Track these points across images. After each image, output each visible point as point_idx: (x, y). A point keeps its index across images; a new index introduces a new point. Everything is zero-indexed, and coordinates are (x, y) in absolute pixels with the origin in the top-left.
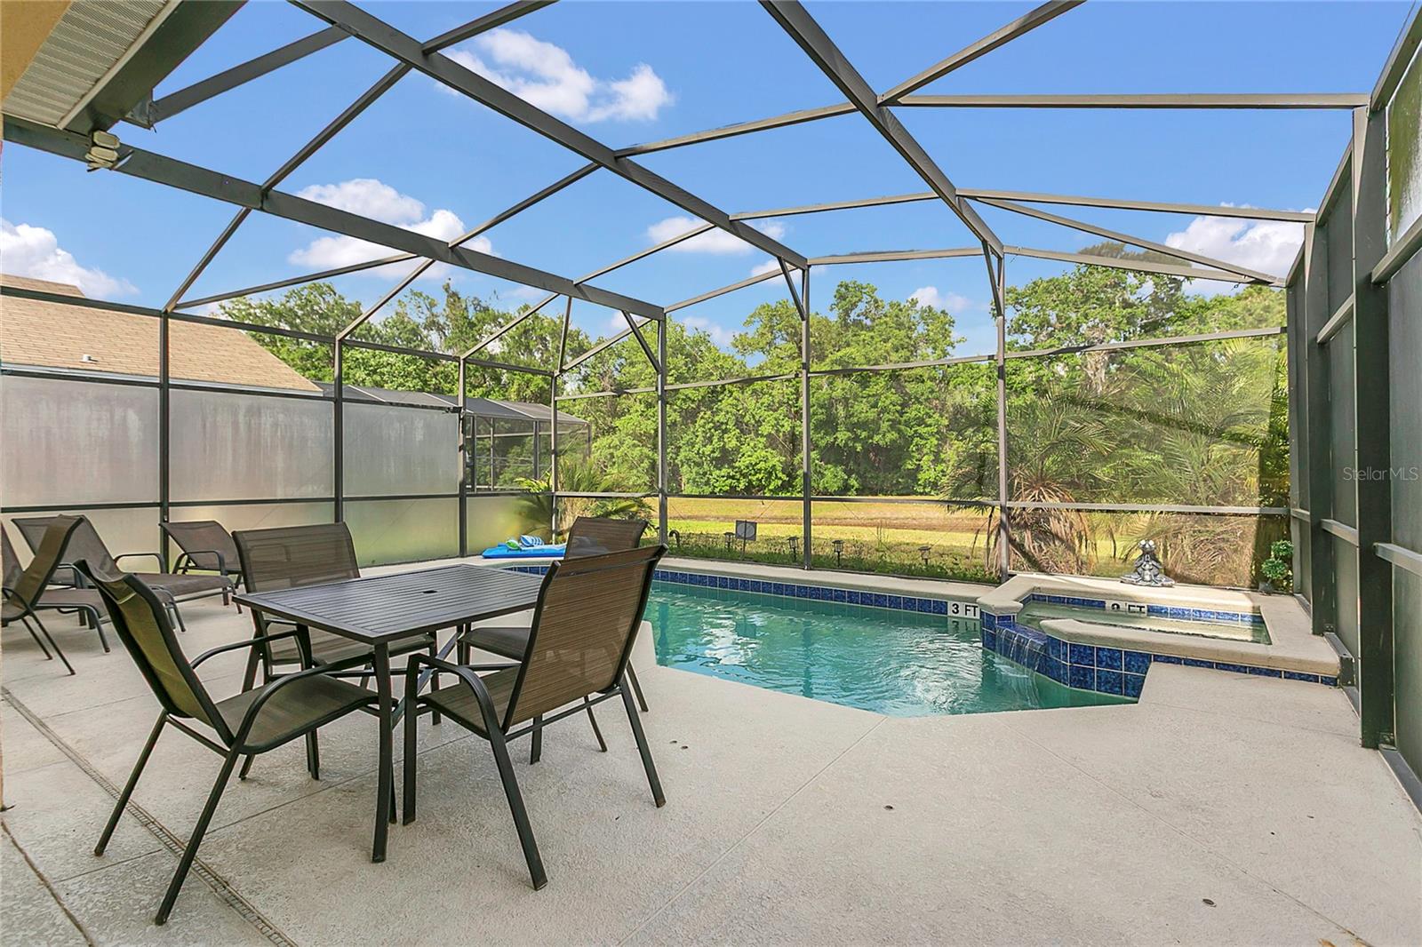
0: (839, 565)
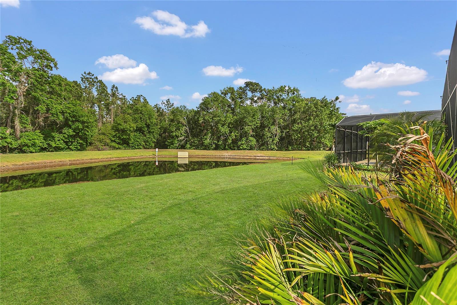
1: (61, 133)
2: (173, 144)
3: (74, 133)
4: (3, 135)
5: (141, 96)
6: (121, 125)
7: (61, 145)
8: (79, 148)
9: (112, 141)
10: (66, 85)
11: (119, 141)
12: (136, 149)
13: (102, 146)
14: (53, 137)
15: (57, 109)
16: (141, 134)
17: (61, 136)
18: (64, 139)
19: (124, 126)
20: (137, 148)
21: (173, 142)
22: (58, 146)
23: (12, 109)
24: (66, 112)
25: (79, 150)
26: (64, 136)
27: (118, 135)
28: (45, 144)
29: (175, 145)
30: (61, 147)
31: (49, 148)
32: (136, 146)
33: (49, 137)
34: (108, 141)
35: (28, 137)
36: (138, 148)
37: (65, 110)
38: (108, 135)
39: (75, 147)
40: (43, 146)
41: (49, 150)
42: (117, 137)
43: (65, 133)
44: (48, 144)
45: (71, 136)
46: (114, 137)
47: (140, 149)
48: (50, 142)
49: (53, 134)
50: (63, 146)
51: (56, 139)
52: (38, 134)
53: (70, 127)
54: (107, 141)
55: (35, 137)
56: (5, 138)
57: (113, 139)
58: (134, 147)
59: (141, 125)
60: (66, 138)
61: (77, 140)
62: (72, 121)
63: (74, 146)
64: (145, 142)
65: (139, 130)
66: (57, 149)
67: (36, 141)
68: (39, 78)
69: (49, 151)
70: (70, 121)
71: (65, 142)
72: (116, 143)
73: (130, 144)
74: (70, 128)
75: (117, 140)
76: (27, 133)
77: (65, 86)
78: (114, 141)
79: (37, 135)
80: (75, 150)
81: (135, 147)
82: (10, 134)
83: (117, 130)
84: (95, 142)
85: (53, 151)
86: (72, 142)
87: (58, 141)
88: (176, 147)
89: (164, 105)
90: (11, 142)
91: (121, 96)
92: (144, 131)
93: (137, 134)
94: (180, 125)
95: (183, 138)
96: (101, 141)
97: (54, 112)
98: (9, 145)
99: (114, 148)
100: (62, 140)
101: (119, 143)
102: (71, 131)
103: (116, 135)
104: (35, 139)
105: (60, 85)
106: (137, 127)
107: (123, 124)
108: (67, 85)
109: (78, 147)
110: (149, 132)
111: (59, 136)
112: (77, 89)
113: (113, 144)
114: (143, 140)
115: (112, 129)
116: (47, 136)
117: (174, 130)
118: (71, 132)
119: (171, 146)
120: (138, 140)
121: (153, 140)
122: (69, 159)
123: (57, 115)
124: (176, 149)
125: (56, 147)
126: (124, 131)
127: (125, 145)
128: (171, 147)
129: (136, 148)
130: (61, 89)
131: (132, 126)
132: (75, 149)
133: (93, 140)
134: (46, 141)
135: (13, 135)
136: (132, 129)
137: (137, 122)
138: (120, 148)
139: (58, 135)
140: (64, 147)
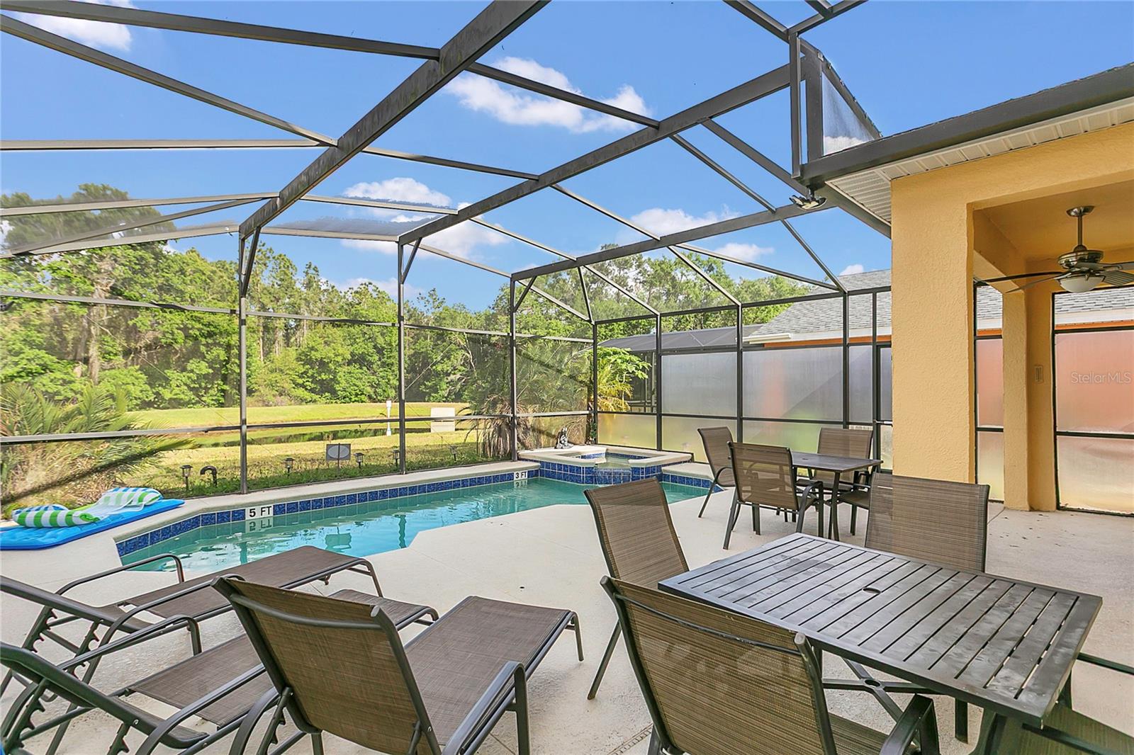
0: (423, 467)
1: (184, 370)
2: (436, 392)
3: (211, 371)
4: (65, 377)
5: (370, 284)
6: (316, 350)
7: (182, 396)
8: (222, 400)
9: (297, 385)
10: (194, 272)
11: (313, 386)
12: (353, 402)
13: (274, 396)
14: (167, 380)
15: (172, 322)
16: (365, 368)
17: (184, 377)
18: (188, 382)
19: (323, 352)
20: (355, 401)
21: (437, 385)
22: (175, 397)
23: (87, 325)
24: (193, 328)
25: (222, 405)
26: (189, 378)
27: (310, 373)
28: (150, 392)
29: (441, 393)
30: (182, 399)
31: (158, 401)
32: (353, 397)
33: (158, 379)
34: (288, 386)
35: (114, 379)
36: (358, 401)
37: (190, 323)
38: (288, 372)
39: (212, 400)
40: (147, 397)
41: (159, 405)
42: (308, 377)
43: (192, 371)
44: (158, 394)
45: (206, 376)
46: (301, 376)
47: (362, 402)
48: (160, 388)
49: (169, 373)
50: (187, 399)
51: (173, 383)
52: (135, 374)
53: (203, 357)
54: (286, 385)
55: (129, 381)
56: (70, 382)
57: (300, 381)
58: (347, 399)
59: (365, 348)
60: (194, 382)
61: (218, 384)
62: (207, 345)
63: (211, 398)
64: (372, 386)
65: (359, 360)
66: (176, 403)
67: (131, 387)
68: (135, 264)
69: (158, 408)
70: (203, 345)
71: (191, 389)
72: (306, 389)
73: (339, 393)
74: (204, 361)
75: (307, 383)
76: (113, 372)
77: (191, 273)
78: (303, 386)
79: (132, 375)
80: (214, 405)
81: (350, 399)
82: (82, 376)
83: (309, 362)
84: (260, 388)
85: (168, 408)
86: (207, 389)
87: (178, 386)
88: (443, 397)
89: (422, 302)
90: (82, 389)
91: (325, 285)
92: (373, 363)
93: (354, 369)
94: (453, 346)
95: (458, 376)
96: (271, 385)
97: (167, 328)
98: (78, 396)
99: (303, 401)
100: (185, 384)
101: (312, 391)
102: (204, 365)
103: (305, 373)
104: (129, 384)
105: (182, 272)
106: (352, 354)
107: (320, 347)
108: (197, 272)
109: (220, 398)
110: (384, 365)
111: (179, 378)
112: (222, 277)
113: (301, 392)
114: (368, 382)
115: (298, 359)
116: (155, 379)
117: (439, 358)
118: (204, 368)
119: (432, 395)
120: (358, 383)
121: (391, 382)
122: (193, 423)
123: (173, 334)
124: (444, 401)
125: (171, 399)
126: (323, 364)
127: (327, 394)
128: (431, 398)
129: (353, 400)
130: (184, 280)
131: (340, 352)
132: (213, 402)
133: (256, 384)
134: (152, 388)
135: (86, 375)
136: (339, 359)
137: (355, 342)
138: (315, 401)
139: (178, 376)
140: (190, 400)
